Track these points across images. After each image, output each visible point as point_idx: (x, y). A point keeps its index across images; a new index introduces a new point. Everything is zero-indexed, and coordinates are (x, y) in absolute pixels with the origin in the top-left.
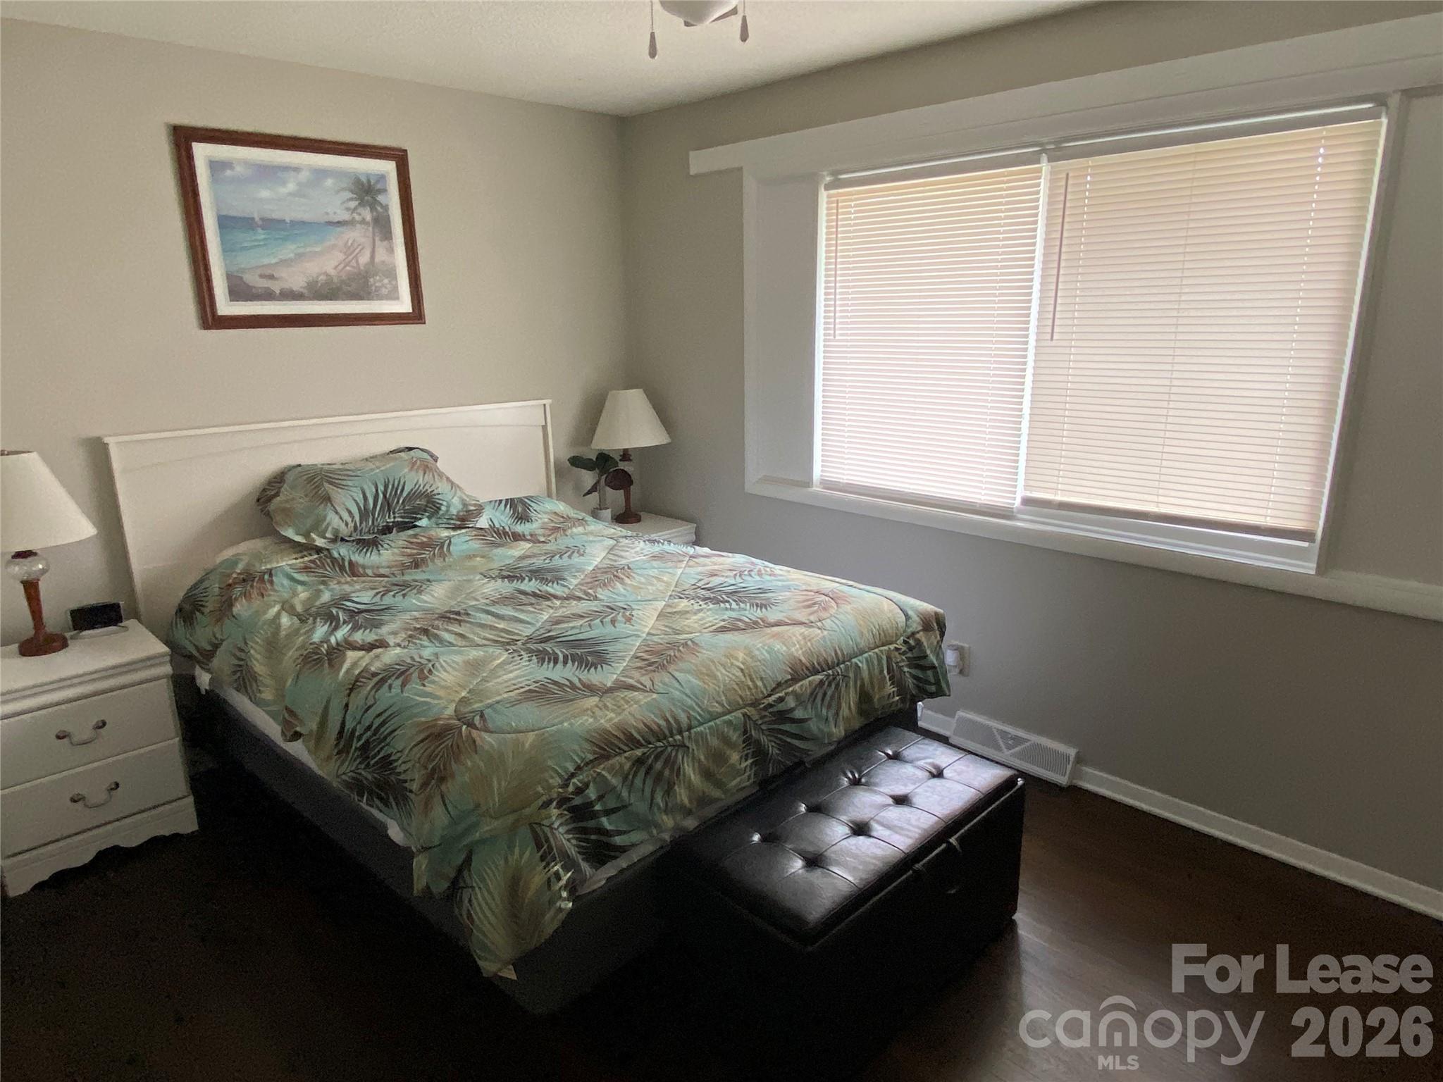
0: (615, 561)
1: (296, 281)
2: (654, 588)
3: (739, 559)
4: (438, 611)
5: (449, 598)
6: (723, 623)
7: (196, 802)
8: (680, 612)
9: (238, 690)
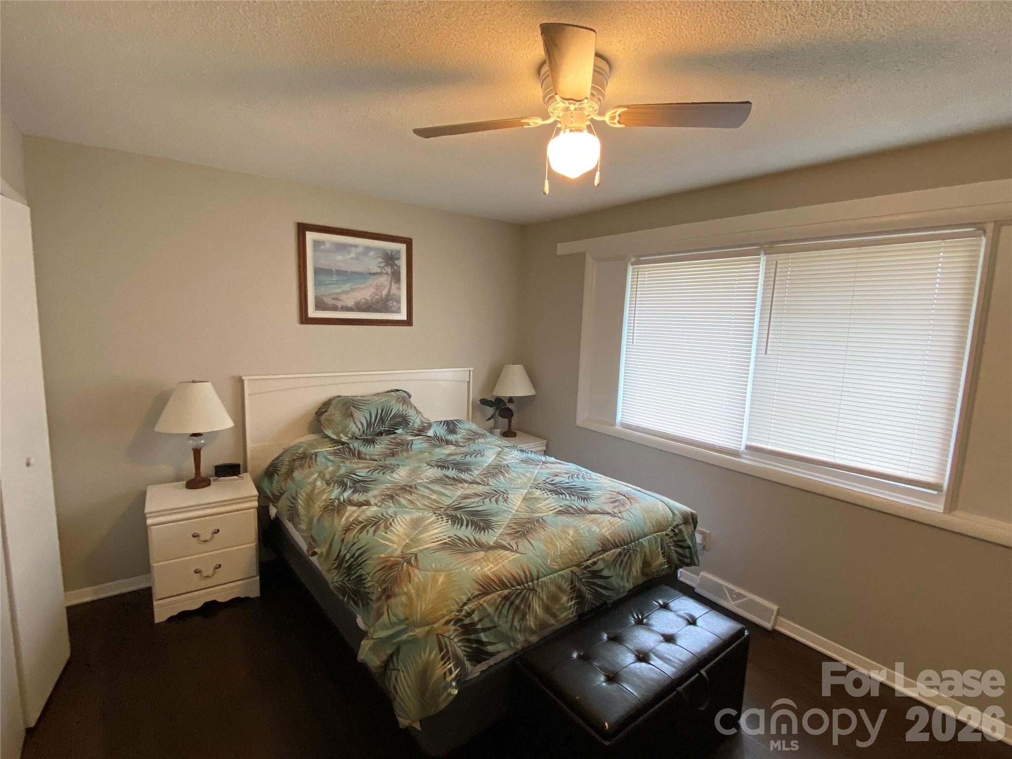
0: (501, 462)
1: (350, 301)
2: (521, 481)
3: (572, 467)
4: (400, 485)
5: (408, 477)
6: (560, 508)
7: (260, 579)
8: (536, 498)
9: (289, 521)
